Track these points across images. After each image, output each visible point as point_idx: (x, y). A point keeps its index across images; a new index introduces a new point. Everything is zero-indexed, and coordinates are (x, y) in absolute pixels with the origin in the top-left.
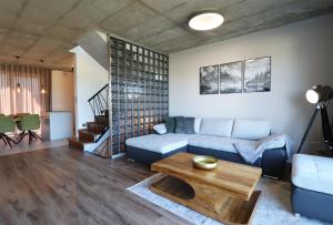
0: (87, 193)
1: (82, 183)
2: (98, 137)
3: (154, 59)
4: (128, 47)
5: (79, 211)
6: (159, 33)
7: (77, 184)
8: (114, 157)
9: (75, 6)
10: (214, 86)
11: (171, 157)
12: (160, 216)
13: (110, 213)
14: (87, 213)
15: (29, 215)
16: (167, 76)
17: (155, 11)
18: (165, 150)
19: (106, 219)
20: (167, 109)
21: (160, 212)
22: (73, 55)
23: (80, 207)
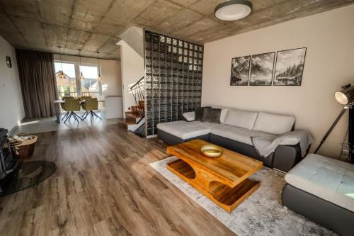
0: (120, 163)
1: (119, 156)
2: (138, 119)
3: (188, 49)
4: (162, 39)
5: (111, 175)
6: (189, 25)
7: (115, 155)
8: (148, 137)
9: (111, 7)
10: (244, 77)
11: (188, 143)
12: (167, 188)
13: (132, 180)
14: (116, 177)
15: (79, 173)
16: (201, 66)
17: (181, 5)
18: (185, 136)
19: (128, 184)
20: (200, 97)
21: (168, 185)
22: (119, 47)
23: (113, 173)
